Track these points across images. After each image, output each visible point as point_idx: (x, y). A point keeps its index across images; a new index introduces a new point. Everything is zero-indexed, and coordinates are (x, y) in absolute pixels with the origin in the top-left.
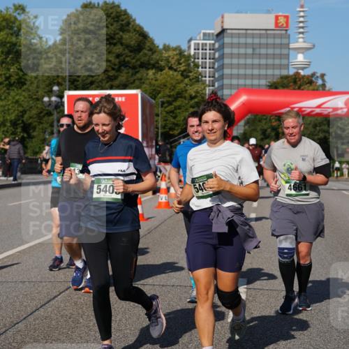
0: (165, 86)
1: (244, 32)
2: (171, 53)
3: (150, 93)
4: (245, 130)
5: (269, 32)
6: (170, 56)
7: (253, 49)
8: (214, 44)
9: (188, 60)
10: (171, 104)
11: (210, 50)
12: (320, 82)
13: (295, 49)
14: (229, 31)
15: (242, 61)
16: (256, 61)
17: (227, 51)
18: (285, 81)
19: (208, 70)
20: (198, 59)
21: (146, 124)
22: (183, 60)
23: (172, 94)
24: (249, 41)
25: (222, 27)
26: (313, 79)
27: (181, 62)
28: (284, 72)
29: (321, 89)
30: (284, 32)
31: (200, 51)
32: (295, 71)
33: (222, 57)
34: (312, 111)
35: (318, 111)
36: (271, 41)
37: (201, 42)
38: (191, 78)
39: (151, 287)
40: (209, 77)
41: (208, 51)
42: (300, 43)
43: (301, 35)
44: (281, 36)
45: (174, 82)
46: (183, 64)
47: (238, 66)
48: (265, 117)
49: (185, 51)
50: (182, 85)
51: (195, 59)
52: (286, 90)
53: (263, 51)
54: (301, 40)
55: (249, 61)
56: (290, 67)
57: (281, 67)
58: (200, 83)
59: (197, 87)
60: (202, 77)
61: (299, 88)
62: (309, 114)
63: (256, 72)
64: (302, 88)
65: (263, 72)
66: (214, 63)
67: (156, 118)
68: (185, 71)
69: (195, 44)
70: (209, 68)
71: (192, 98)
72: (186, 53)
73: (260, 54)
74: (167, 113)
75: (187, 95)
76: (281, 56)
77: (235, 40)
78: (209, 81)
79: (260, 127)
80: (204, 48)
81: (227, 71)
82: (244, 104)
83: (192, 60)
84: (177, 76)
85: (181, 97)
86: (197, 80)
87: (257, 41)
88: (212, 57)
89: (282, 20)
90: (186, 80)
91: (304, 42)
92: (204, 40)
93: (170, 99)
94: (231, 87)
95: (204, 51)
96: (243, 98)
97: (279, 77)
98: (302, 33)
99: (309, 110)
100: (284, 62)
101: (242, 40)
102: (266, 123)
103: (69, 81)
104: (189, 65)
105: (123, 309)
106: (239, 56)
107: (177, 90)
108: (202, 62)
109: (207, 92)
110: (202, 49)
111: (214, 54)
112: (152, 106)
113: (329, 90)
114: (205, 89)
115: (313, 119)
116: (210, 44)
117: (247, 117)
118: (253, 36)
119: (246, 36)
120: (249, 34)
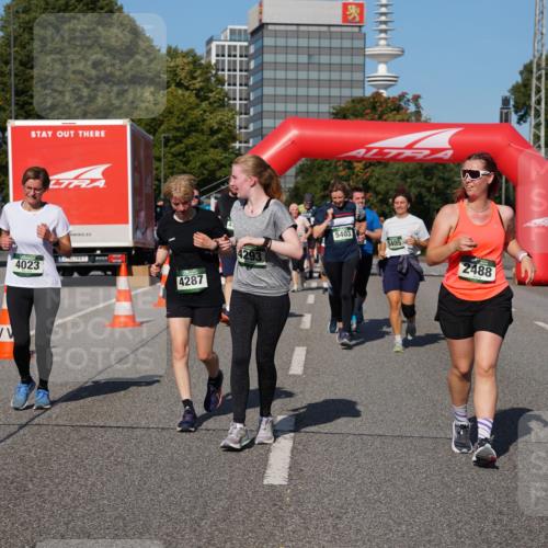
0: (171, 113)
1: (294, 28)
2: (179, 61)
3: (147, 124)
4: (297, 183)
5: (333, 29)
6: (177, 66)
7: (309, 55)
8: (247, 48)
9: (207, 73)
10: (181, 142)
11: (241, 56)
12: (412, 108)
13: (373, 56)
14: (270, 27)
15: (292, 75)
16: (314, 75)
17: (268, 58)
18: (359, 107)
19: (238, 88)
20: (223, 70)
21: (140, 173)
22: (199, 72)
23: (181, 125)
24: (303, 42)
25: (260, 20)
26: (402, 103)
27: (196, 75)
28: (357, 93)
29: (413, 118)
30: (356, 29)
31: (226, 58)
32: (374, 90)
33: (260, 67)
34: (399, 154)
35: (408, 153)
36: (336, 43)
37: (227, 44)
38: (211, 100)
39: (143, 432)
40: (241, 99)
41: (238, 59)
42: (381, 47)
43: (383, 35)
44: (352, 37)
45: (184, 107)
46: (199, 79)
47: (286, 82)
48: (327, 163)
49: (202, 59)
50: (197, 112)
51: (218, 70)
52: (359, 121)
53: (324, 59)
54: (382, 42)
55: (303, 75)
56: (367, 84)
57: (352, 84)
58: (226, 109)
59: (220, 115)
60: (229, 99)
61: (380, 118)
62: (395, 158)
63: (313, 92)
64: (385, 117)
65: (324, 92)
66: (248, 78)
67: (156, 164)
68: (201, 89)
69: (217, 46)
70: (241, 85)
71: (213, 132)
72: (203, 62)
73: (319, 64)
74: (174, 156)
75: (204, 127)
76: (352, 67)
77: (281, 42)
78: (240, 105)
79: (320, 178)
80: (233, 53)
81: (268, 90)
82: (293, 142)
83: (214, 72)
84: (189, 97)
85: (196, 131)
86: (222, 103)
87: (314, 43)
88: (244, 68)
89: (353, 11)
90: (204, 105)
91: (388, 45)
92: (231, 40)
93: (178, 134)
94: (274, 114)
95: (232, 58)
96: (293, 133)
97: (350, 100)
98: (385, 31)
99: (394, 152)
100: (357, 76)
101: (292, 42)
102: (330, 171)
103: (17, 104)
104: (208, 80)
105: (98, 468)
106: (286, 66)
107: (189, 120)
108: (229, 76)
109: (238, 123)
110: (229, 56)
111: (248, 63)
112: (148, 145)
113: (426, 122)
114: (233, 118)
115: (401, 166)
116: (241, 47)
117: (300, 163)
118: (309, 35)
119: (297, 35)
120: (303, 32)
